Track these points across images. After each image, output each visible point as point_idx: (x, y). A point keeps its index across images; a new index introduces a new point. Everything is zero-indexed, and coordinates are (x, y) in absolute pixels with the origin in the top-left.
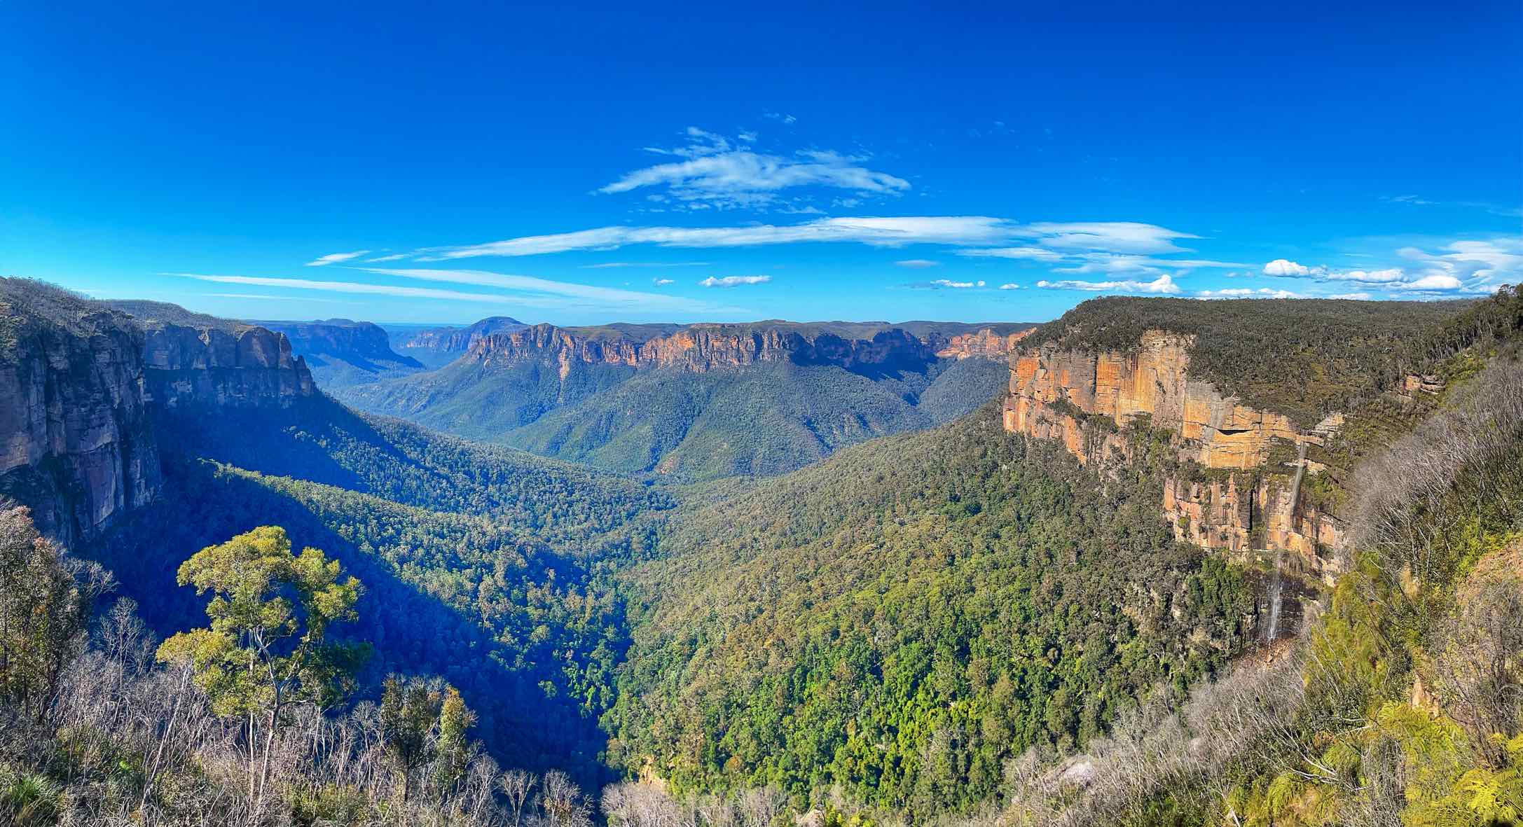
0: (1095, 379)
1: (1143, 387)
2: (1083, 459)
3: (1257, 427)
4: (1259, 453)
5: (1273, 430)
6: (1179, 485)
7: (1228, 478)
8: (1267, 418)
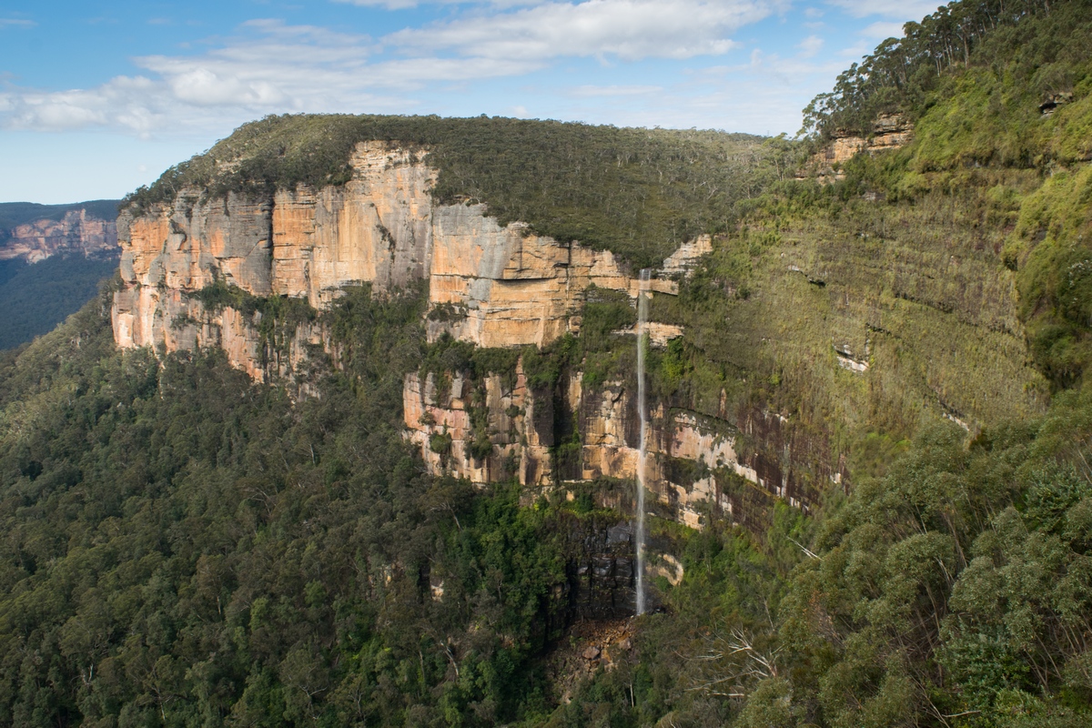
0: (271, 234)
1: (355, 239)
2: (258, 375)
3: (563, 272)
4: (566, 318)
5: (590, 277)
6: (429, 382)
7: (514, 366)
8: (578, 257)
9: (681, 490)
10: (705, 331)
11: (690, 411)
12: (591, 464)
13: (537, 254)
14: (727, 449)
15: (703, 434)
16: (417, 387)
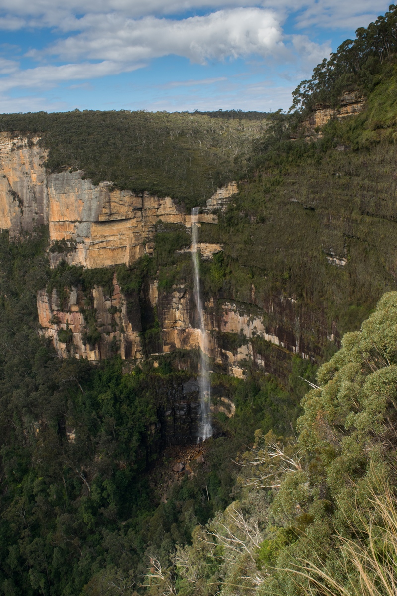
3: (139, 214)
4: (144, 244)
5: (158, 216)
6: (54, 295)
7: (111, 279)
8: (149, 203)
9: (229, 354)
10: (238, 246)
11: (232, 301)
12: (168, 341)
13: (120, 202)
14: (258, 324)
15: (241, 315)
16: (46, 299)
